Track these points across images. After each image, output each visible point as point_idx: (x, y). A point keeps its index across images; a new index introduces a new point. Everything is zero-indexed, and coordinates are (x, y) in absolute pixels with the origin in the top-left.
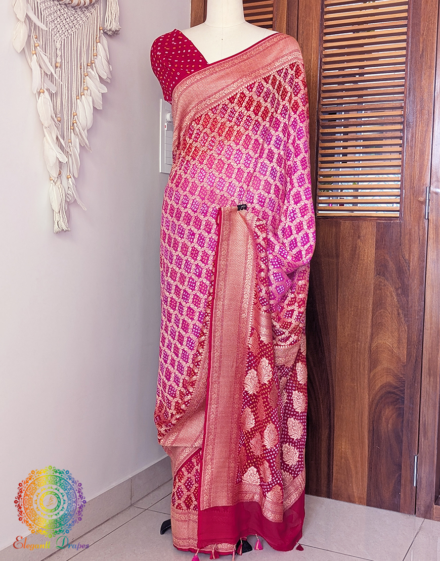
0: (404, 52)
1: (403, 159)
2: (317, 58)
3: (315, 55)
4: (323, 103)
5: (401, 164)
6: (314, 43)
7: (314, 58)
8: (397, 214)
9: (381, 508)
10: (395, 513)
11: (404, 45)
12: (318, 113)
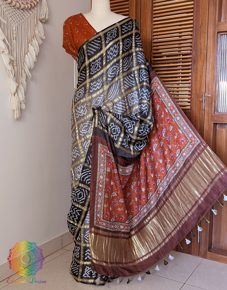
0: (192, 26)
1: (192, 80)
2: (150, 30)
3: (149, 29)
4: (153, 52)
5: (191, 82)
6: (149, 22)
7: (149, 30)
8: (189, 108)
9: (182, 252)
10: (189, 255)
11: (192, 22)
12: (151, 57)
